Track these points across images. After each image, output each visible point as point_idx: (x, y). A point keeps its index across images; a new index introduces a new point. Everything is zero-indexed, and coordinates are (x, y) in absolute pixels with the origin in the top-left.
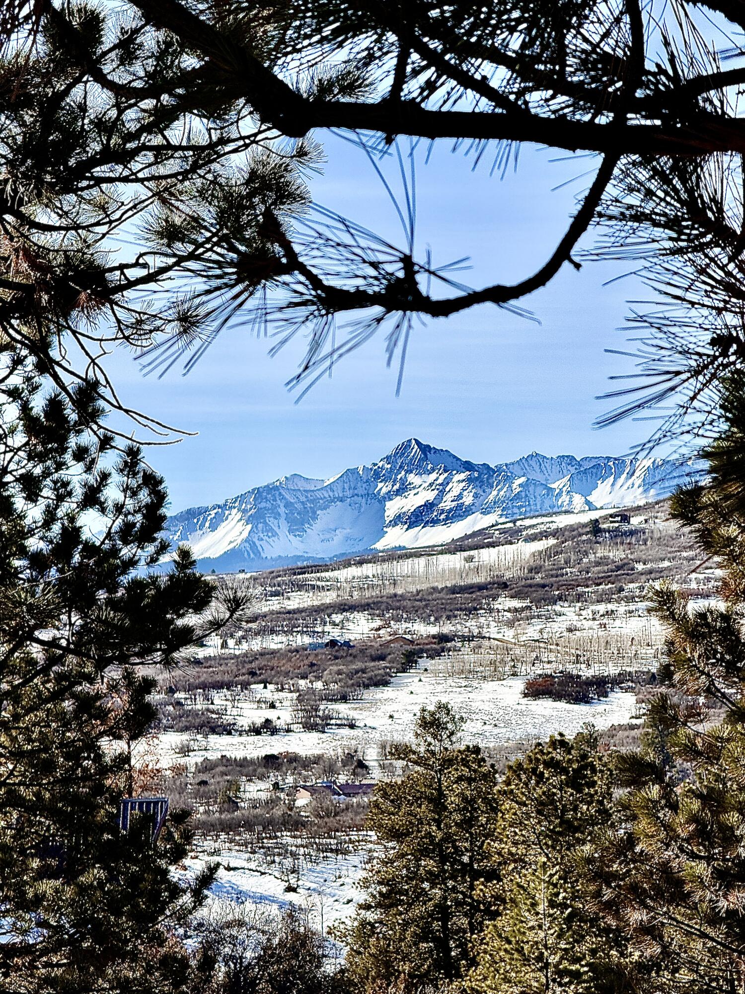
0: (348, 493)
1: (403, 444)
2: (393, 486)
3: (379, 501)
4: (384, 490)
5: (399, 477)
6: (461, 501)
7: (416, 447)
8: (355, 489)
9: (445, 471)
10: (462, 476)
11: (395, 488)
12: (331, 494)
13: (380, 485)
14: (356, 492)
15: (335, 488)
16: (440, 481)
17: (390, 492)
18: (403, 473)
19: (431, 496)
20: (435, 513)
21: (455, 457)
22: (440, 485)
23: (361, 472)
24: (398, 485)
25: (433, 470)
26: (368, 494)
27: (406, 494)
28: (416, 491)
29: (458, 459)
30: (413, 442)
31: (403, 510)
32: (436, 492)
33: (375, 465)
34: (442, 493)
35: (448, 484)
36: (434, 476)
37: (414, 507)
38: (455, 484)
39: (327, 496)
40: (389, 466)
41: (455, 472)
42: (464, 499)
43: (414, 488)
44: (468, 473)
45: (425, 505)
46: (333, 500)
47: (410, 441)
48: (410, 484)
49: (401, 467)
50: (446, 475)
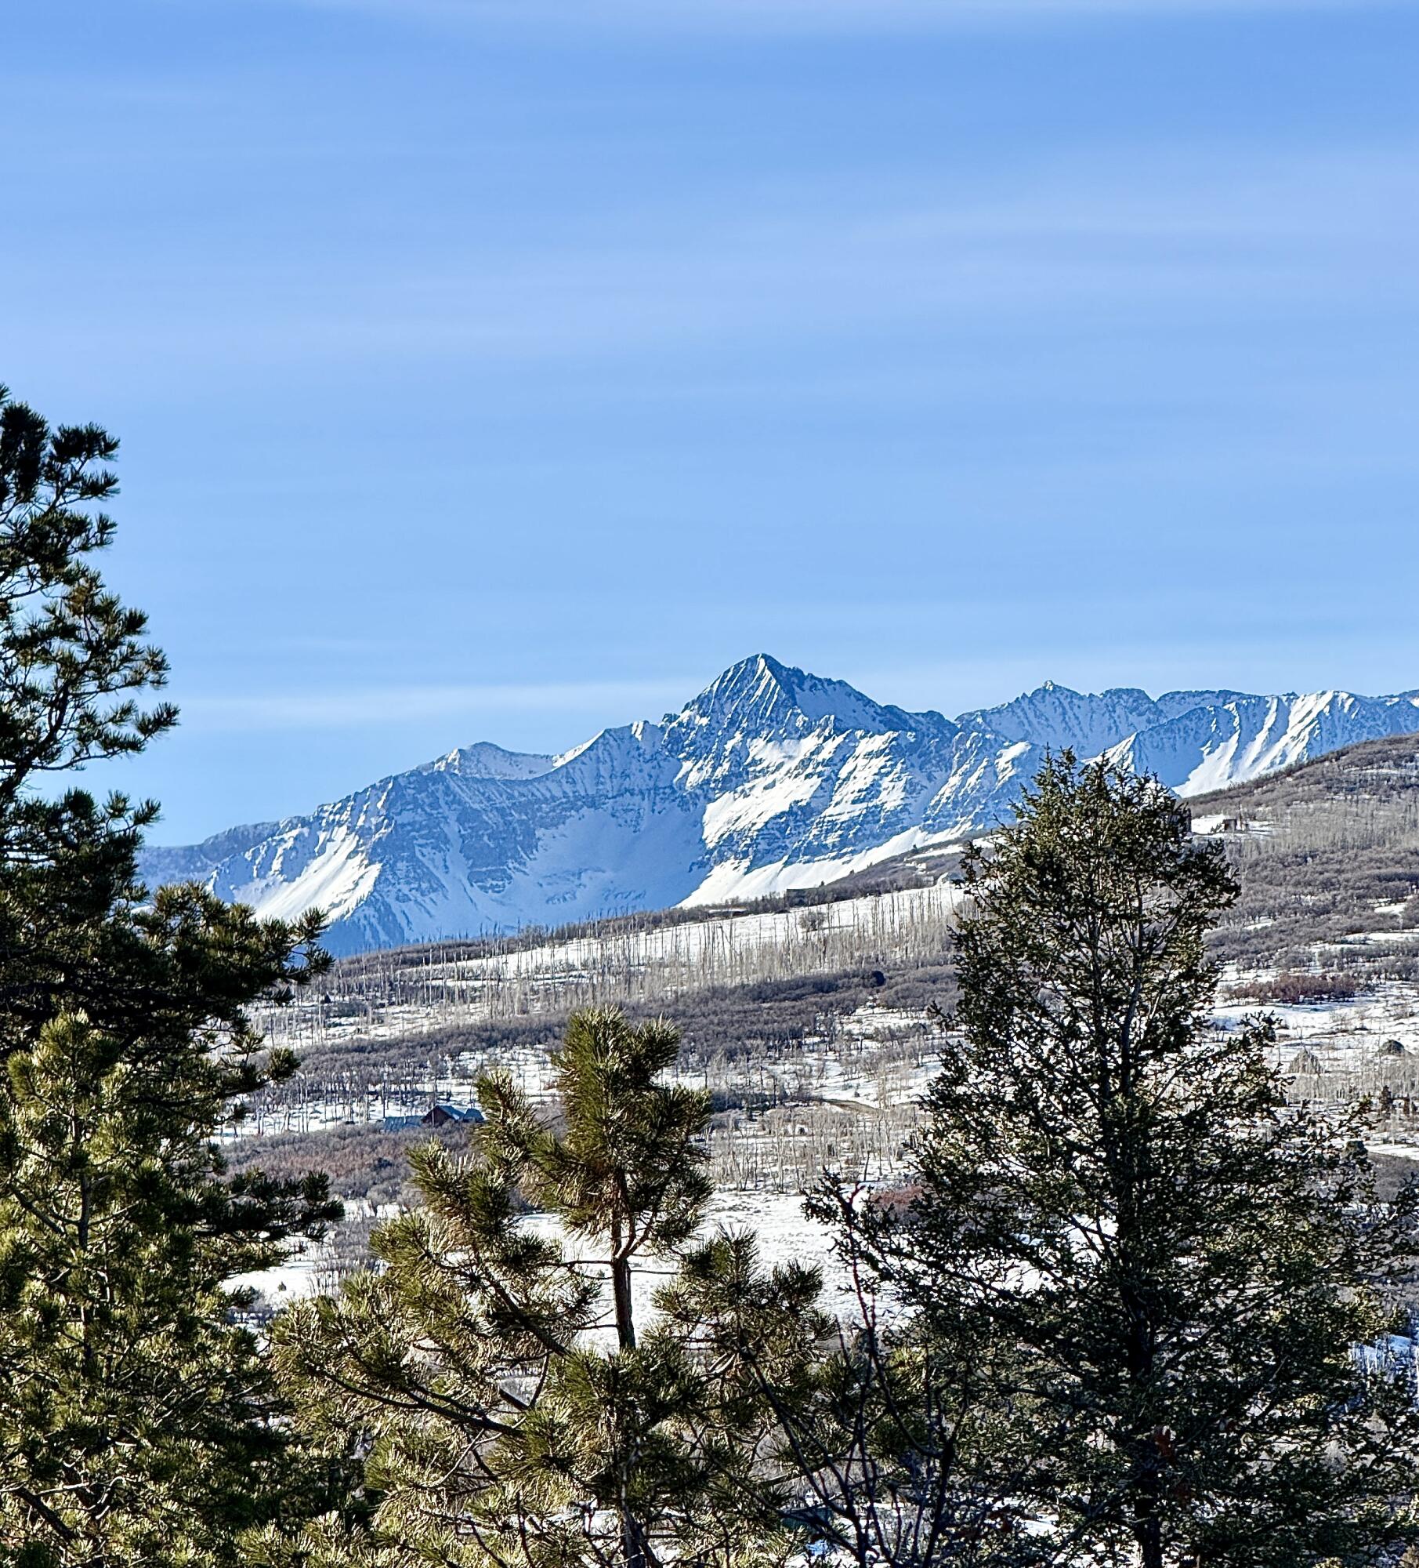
0: (608, 787)
1: (737, 667)
2: (714, 768)
3: (683, 803)
4: (694, 778)
5: (729, 746)
6: (876, 802)
7: (768, 674)
8: (625, 775)
9: (838, 731)
10: (878, 742)
11: (719, 772)
12: (568, 788)
13: (687, 765)
14: (627, 783)
15: (577, 776)
16: (825, 755)
17: (707, 782)
18: (738, 736)
19: (803, 790)
20: (815, 832)
21: (860, 697)
22: (826, 763)
23: (638, 736)
24: (726, 765)
25: (808, 730)
26: (656, 788)
27: (747, 786)
28: (770, 779)
29: (869, 702)
30: (762, 663)
31: (740, 825)
32: (816, 781)
33: (671, 718)
34: (830, 783)
35: (844, 761)
36: (810, 743)
37: (765, 818)
38: (861, 762)
39: (558, 793)
40: (705, 721)
41: (859, 733)
42: (883, 796)
43: (764, 772)
44: (891, 734)
45: (791, 812)
46: (573, 804)
47: (753, 660)
48: (754, 762)
49: (732, 723)
50: (840, 739)
